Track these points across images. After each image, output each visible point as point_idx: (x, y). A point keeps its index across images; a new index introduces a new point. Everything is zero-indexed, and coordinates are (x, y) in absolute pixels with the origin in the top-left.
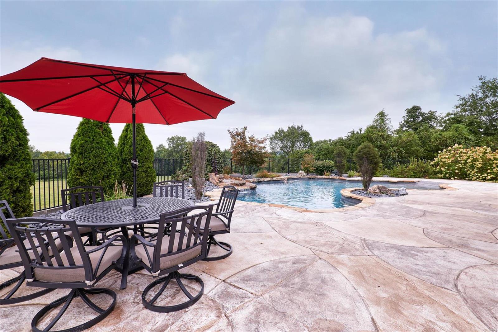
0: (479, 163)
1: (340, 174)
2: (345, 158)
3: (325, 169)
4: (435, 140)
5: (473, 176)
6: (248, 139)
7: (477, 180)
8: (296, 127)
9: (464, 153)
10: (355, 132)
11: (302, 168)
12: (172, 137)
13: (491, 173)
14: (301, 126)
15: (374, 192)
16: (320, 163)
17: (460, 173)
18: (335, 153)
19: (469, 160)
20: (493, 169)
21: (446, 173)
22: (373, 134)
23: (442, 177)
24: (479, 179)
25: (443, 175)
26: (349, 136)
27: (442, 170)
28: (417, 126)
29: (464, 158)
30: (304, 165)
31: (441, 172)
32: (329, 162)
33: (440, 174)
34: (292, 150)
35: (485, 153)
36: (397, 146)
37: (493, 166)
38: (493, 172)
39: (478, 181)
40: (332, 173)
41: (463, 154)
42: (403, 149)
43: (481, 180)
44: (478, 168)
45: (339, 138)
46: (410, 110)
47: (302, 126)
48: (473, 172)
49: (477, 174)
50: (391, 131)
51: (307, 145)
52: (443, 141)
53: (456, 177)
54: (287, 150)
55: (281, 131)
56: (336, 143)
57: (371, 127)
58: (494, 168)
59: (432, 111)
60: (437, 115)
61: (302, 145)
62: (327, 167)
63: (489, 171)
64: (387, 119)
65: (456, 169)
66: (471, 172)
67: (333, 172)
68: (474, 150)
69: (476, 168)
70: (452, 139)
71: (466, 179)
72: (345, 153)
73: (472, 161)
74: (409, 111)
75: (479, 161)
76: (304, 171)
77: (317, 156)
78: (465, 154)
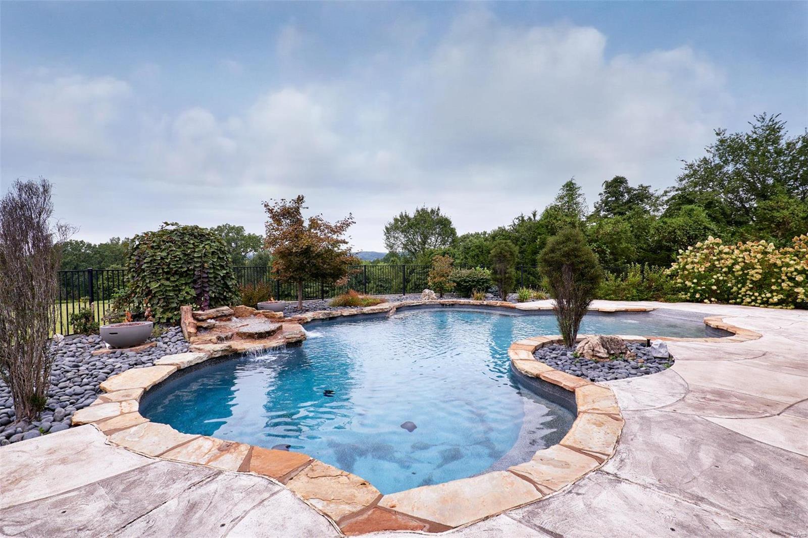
0: (757, 273)
1: (503, 295)
2: (512, 263)
3: (475, 286)
4: (657, 232)
5: (743, 296)
6: (306, 224)
7: (753, 303)
8: (429, 211)
9: (726, 253)
10: (526, 218)
11: (430, 284)
12: (219, 227)
13: (777, 292)
14: (437, 209)
15: (593, 356)
16: (465, 272)
17: (719, 292)
18: (493, 254)
19: (738, 267)
20: (781, 283)
21: (696, 292)
22: (557, 221)
23: (688, 298)
24: (756, 303)
25: (689, 294)
26: (515, 224)
27: (686, 285)
28: (622, 209)
29: (727, 262)
30: (435, 278)
31: (685, 289)
32: (483, 271)
33: (682, 293)
34: (423, 249)
35: (765, 253)
36: (596, 241)
37: (780, 278)
38: (782, 289)
39: (754, 306)
40: (487, 292)
41: (724, 256)
42: (607, 247)
43: (760, 304)
44: (753, 282)
45: (499, 228)
46: (610, 183)
47: (439, 209)
48: (743, 290)
49: (751, 294)
50: (585, 215)
51: (447, 241)
52: (669, 233)
53: (713, 299)
54: (414, 248)
55: (404, 218)
56: (494, 237)
57: (554, 208)
58: (783, 281)
59: (645, 185)
60: (651, 191)
61: (439, 241)
62: (478, 282)
63: (774, 287)
64: (580, 195)
65: (714, 285)
66: (740, 289)
67: (490, 290)
68: (743, 247)
69: (748, 281)
70: (683, 230)
71: (731, 301)
72: (512, 254)
73: (742, 270)
74: (608, 185)
75: (756, 268)
76: (435, 290)
77: (462, 260)
78: (728, 256)
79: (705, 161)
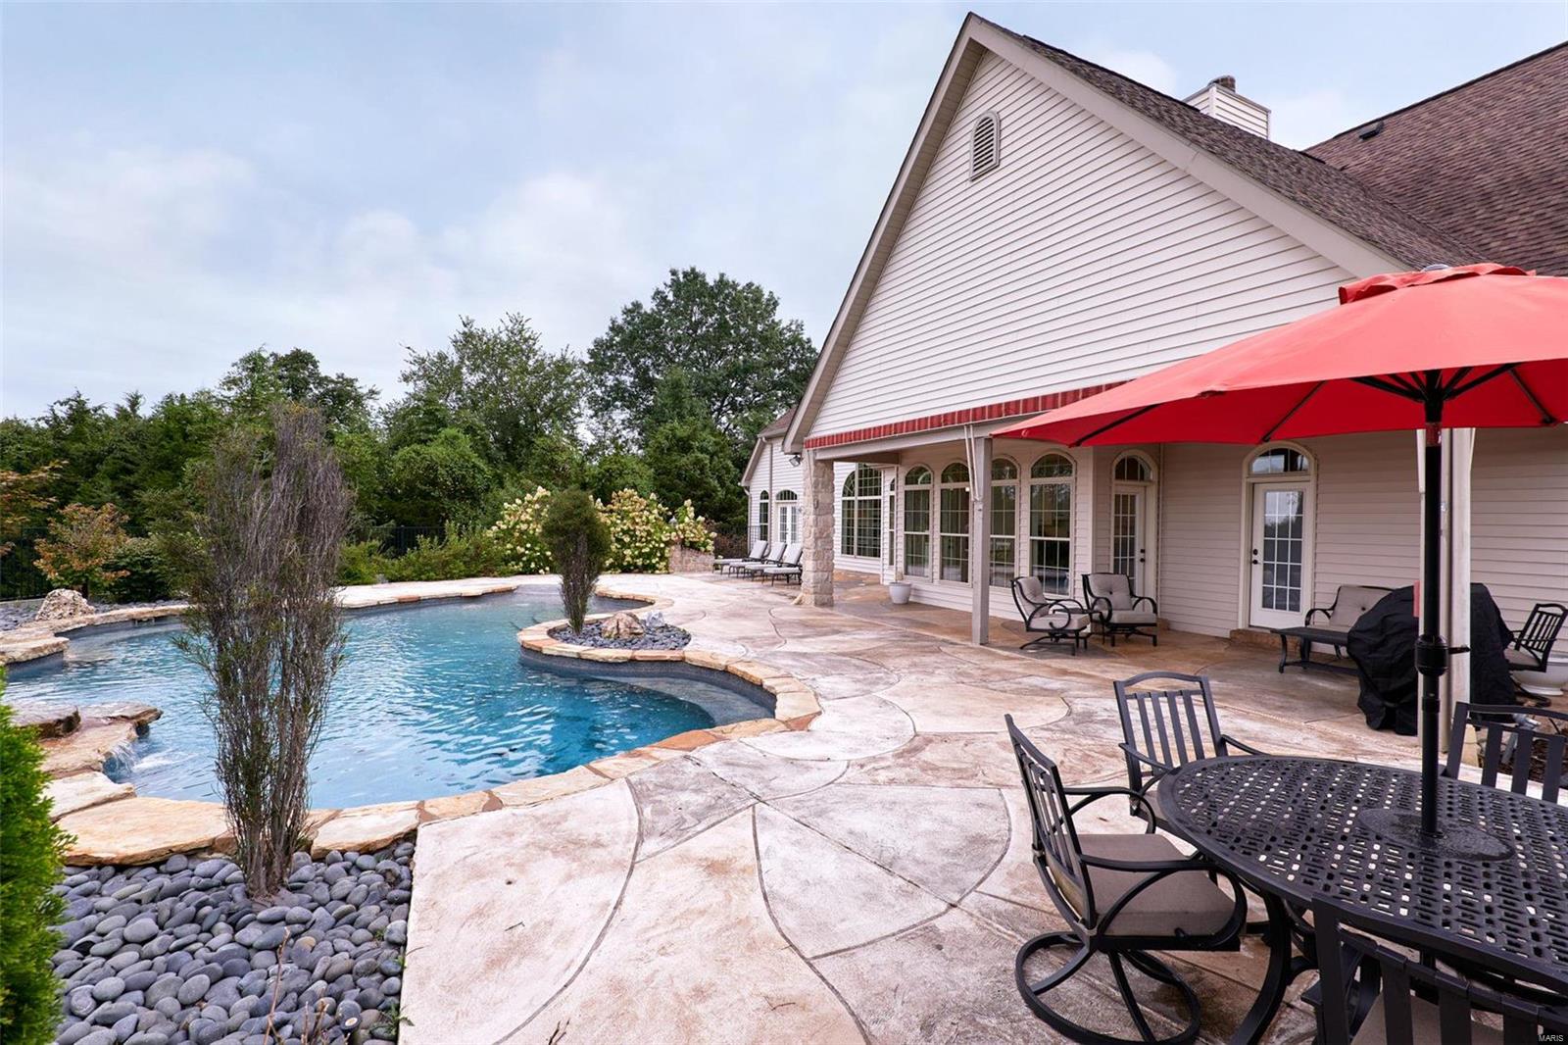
11: (53, 576)
23: (521, 569)
25: (521, 564)
27: (517, 552)
31: (517, 558)
33: (512, 563)
52: (427, 469)
53: (547, 569)
59: (346, 376)
70: (447, 466)
79: (442, 357)
